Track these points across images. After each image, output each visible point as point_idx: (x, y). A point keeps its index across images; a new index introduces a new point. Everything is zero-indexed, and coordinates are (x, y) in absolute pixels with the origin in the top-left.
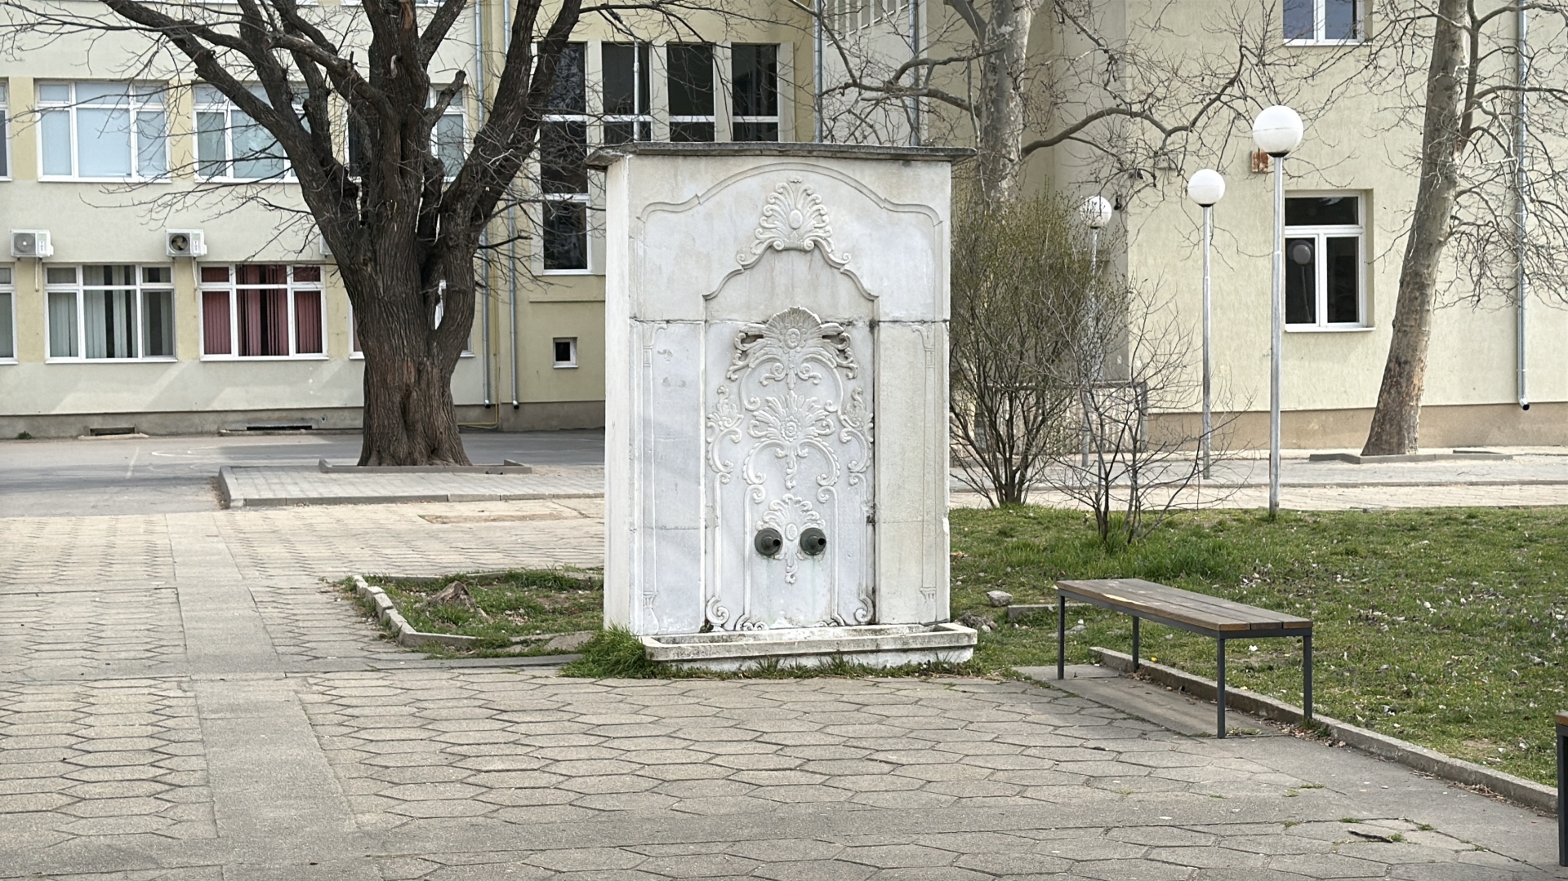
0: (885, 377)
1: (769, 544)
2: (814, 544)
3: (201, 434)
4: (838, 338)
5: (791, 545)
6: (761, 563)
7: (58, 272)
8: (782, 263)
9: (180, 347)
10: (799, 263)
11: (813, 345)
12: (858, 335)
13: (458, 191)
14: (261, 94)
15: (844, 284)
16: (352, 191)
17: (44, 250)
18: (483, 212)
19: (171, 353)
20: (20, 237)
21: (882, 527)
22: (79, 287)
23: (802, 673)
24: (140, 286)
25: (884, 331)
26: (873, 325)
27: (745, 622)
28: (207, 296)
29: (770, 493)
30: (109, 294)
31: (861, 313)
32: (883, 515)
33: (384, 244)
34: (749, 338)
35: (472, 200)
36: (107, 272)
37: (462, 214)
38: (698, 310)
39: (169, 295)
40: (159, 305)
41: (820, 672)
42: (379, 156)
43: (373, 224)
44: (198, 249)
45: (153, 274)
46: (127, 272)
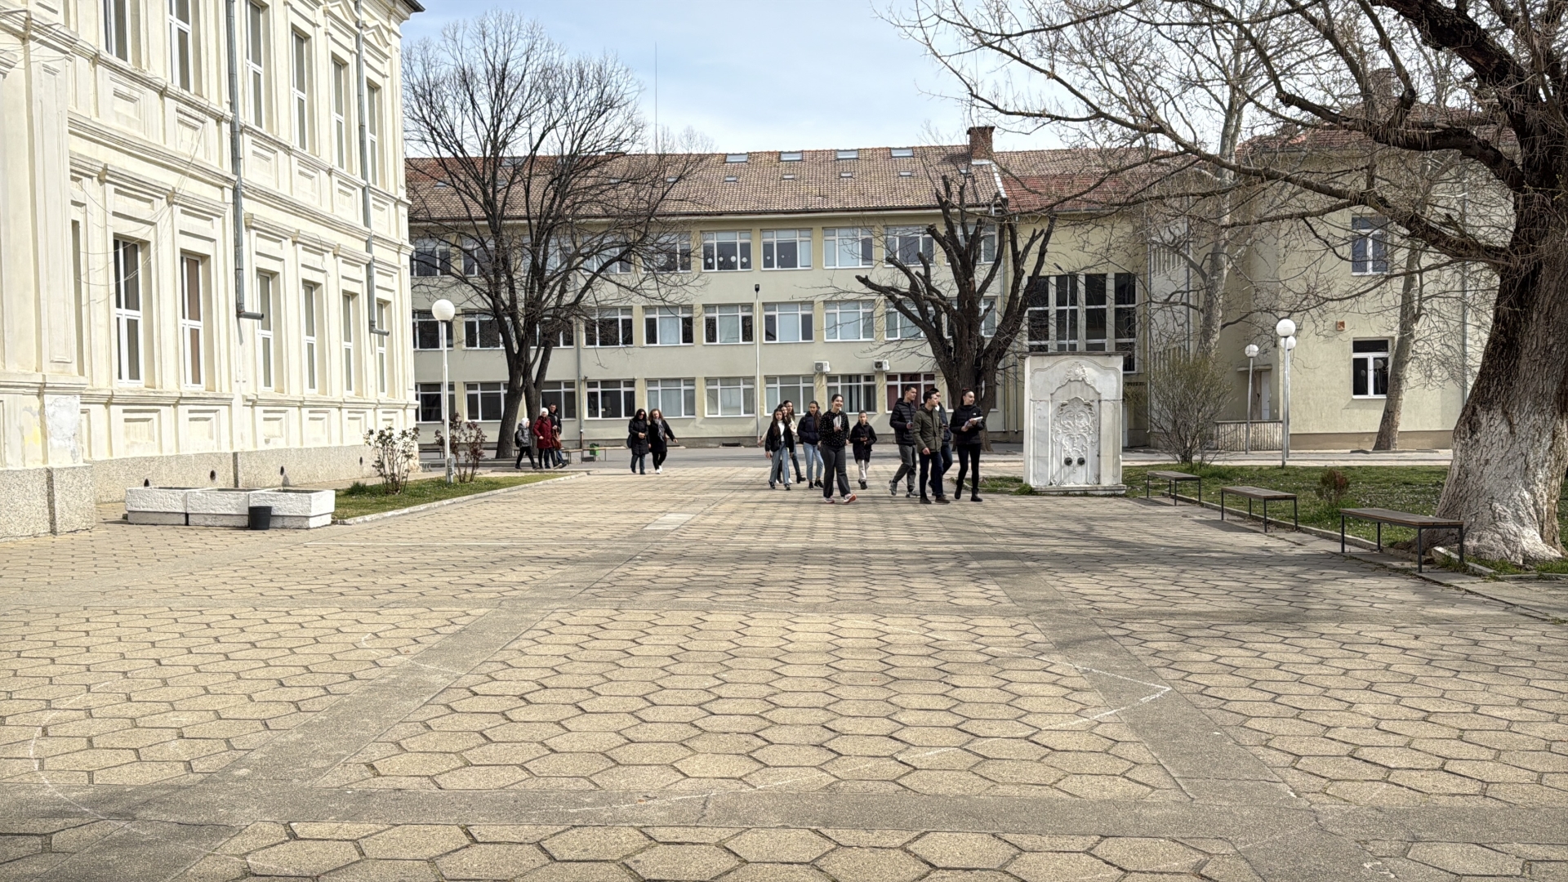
0: (1103, 415)
1: (1068, 462)
2: (1081, 462)
3: (886, 443)
4: (1088, 405)
5: (1075, 462)
6: (1067, 468)
7: (832, 378)
8: (1073, 384)
9: (878, 408)
10: (1078, 384)
11: (1082, 407)
12: (1095, 404)
13: (990, 349)
14: (917, 314)
15: (1091, 390)
16: (950, 349)
17: (827, 369)
18: (1000, 355)
19: (875, 410)
20: (817, 364)
21: (1102, 458)
22: (839, 384)
23: (1076, 495)
24: (863, 383)
25: (1103, 403)
26: (1100, 401)
27: (1061, 482)
28: (889, 387)
29: (1068, 447)
30: (850, 387)
31: (1096, 398)
32: (1102, 454)
33: (962, 369)
34: (1063, 405)
35: (995, 352)
36: (850, 378)
37: (991, 357)
38: (1049, 398)
39: (874, 387)
40: (870, 391)
41: (1081, 495)
42: (961, 336)
43: (958, 362)
44: (886, 368)
45: (868, 378)
46: (858, 377)
